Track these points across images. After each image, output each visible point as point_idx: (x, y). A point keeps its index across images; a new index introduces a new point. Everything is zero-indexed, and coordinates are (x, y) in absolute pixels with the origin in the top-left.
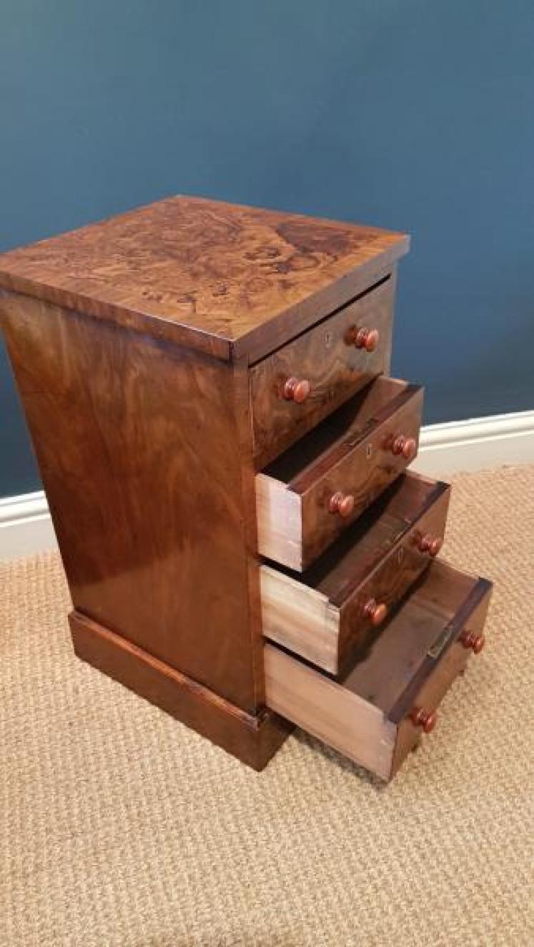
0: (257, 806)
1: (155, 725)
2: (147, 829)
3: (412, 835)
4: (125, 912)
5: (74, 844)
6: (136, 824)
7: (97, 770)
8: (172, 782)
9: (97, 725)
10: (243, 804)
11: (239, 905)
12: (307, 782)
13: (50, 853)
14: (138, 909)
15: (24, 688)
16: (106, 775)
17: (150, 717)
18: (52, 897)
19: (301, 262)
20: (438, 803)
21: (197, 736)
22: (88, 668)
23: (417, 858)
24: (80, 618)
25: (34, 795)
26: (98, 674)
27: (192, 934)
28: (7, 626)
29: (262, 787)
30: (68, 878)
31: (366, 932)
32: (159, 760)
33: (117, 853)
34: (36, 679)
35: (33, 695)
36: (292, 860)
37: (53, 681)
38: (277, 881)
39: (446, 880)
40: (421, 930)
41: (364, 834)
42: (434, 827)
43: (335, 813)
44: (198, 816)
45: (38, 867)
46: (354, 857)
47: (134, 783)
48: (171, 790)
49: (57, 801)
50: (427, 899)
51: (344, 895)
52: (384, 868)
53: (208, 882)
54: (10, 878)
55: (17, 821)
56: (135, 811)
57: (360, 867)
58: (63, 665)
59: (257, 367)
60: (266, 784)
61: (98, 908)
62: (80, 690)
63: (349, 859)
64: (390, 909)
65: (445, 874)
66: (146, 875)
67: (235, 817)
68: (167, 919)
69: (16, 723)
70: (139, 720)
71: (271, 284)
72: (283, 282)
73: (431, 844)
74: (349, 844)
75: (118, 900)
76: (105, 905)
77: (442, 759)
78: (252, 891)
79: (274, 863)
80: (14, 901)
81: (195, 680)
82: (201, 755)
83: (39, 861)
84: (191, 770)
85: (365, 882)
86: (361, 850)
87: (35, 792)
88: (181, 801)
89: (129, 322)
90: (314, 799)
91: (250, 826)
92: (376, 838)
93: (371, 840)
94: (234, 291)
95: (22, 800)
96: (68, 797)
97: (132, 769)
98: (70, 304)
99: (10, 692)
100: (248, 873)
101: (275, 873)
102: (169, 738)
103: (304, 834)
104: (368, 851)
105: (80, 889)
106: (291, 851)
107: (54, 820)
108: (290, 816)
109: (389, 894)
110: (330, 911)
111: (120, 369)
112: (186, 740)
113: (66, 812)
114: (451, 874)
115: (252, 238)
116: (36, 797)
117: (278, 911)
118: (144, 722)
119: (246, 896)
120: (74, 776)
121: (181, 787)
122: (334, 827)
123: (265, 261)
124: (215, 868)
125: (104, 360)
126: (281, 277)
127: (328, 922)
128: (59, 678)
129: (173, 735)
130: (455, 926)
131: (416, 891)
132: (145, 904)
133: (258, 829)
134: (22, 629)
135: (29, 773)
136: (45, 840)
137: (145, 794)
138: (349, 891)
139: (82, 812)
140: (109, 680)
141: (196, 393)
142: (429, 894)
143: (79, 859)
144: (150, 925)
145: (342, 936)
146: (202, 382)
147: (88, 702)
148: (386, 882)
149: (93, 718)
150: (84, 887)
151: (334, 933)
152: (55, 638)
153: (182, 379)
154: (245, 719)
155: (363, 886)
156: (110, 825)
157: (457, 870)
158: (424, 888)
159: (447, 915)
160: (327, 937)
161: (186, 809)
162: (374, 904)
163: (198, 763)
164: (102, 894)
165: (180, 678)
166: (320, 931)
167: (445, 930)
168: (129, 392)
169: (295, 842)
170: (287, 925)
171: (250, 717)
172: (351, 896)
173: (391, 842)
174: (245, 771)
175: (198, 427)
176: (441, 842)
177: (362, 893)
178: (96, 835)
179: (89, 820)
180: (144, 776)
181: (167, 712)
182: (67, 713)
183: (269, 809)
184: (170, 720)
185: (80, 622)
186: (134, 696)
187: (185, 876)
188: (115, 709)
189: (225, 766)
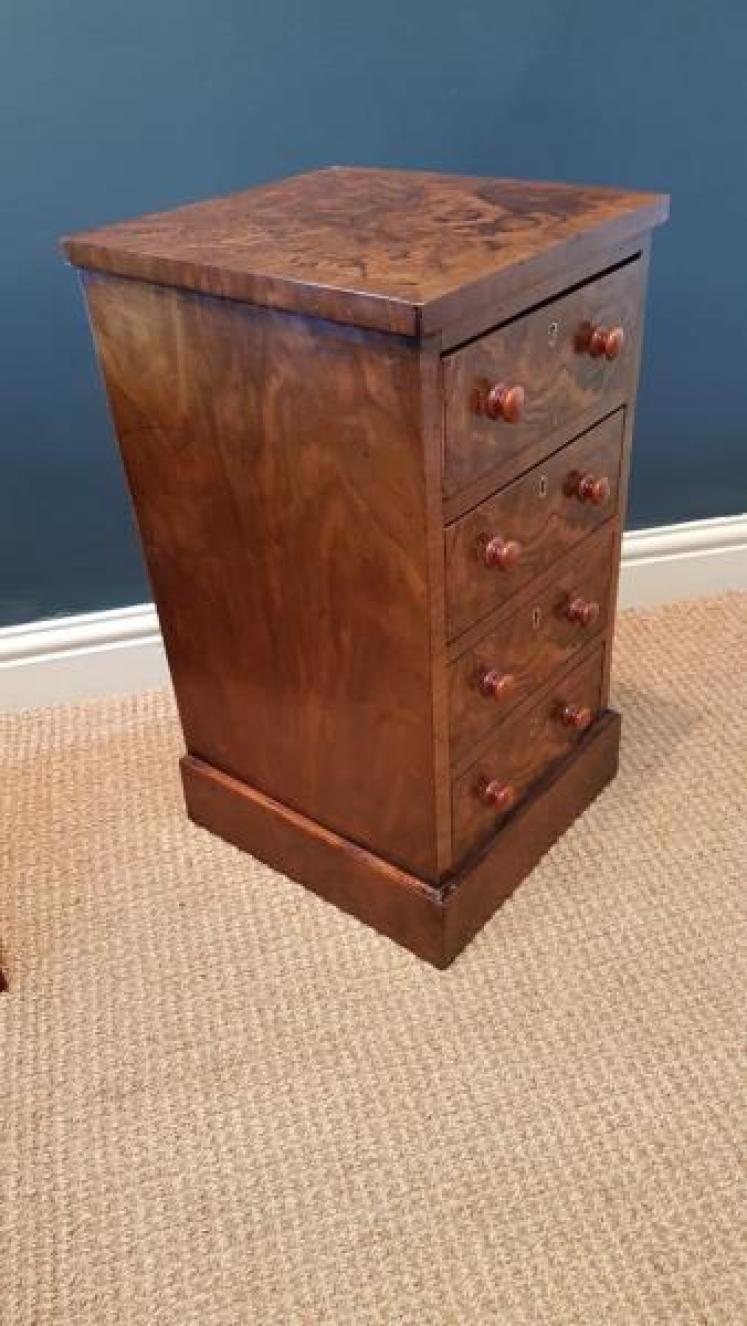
0: (441, 1015)
1: (298, 908)
2: (287, 1039)
3: (661, 1059)
4: (258, 1145)
5: (187, 1059)
6: (273, 1034)
7: (219, 963)
8: (322, 980)
9: (219, 906)
10: (422, 1011)
11: (416, 1141)
12: (510, 985)
13: (153, 1069)
14: (276, 1142)
15: (119, 859)
16: (230, 970)
17: (290, 897)
18: (156, 1125)
19: (514, 223)
20: (698, 1017)
21: (355, 923)
22: (205, 835)
23: (670, 1088)
24: (194, 763)
25: (131, 994)
26: (219, 843)
27: (351, 1177)
28: (96, 781)
29: (447, 990)
30: (179, 1100)
31: (598, 1182)
32: (304, 952)
33: (247, 1069)
34: (134, 848)
35: (132, 868)
36: (490, 1086)
37: (158, 850)
38: (469, 1112)
39: (711, 1119)
40: (678, 1183)
41: (593, 1055)
42: (693, 1051)
43: (551, 1028)
44: (359, 1026)
45: (137, 1087)
46: (580, 1085)
47: (268, 981)
48: (319, 990)
49: (163, 1003)
50: (684, 1143)
51: (566, 1133)
52: (623, 1100)
53: (373, 1111)
54: (99, 1099)
55: (109, 1027)
56: (270, 1016)
57: (586, 1097)
58: (171, 832)
59: (452, 357)
60: (453, 986)
61: (221, 1139)
62: (195, 862)
63: (572, 1088)
64: (632, 1156)
65: (712, 1110)
66: (287, 1099)
67: (411, 1029)
68: (316, 1156)
69: (108, 903)
70: (276, 900)
71: (471, 245)
72: (489, 243)
73: (689, 1072)
74: (572, 1067)
75: (247, 1130)
76: (230, 1136)
77: (703, 962)
78: (436, 1125)
79: (467, 1089)
80: (103, 1129)
81: (353, 841)
82: (362, 947)
83: (139, 1077)
84: (348, 966)
85: (594, 1118)
86: (588, 1076)
87: (133, 990)
88: (334, 1004)
89: (272, 298)
90: (522, 1008)
91: (430, 1041)
92: (610, 1061)
93: (603, 1063)
94: (419, 255)
95: (115, 1001)
96: (179, 998)
97: (266, 963)
98: (189, 282)
99: (99, 864)
100: (429, 1101)
101: (466, 1102)
102: (316, 924)
103: (507, 1052)
104: (600, 1078)
105: (195, 1116)
106: (490, 1074)
107: (159, 1026)
108: (488, 1028)
109: (630, 1134)
110: (546, 1154)
111: (256, 377)
112: (341, 928)
113: (176, 1017)
114: (718, 1110)
115: (442, 202)
116: (135, 996)
117: (472, 1151)
118: (282, 903)
119: (426, 1129)
120: (187, 971)
121: (335, 988)
122: (550, 1044)
123: (461, 223)
124: (382, 1093)
125: (235, 367)
126: (487, 238)
127: (545, 1167)
128: (166, 847)
129: (323, 921)
130: (726, 1180)
131: (670, 1132)
132: (284, 1136)
133: (443, 1044)
134: (115, 785)
135: (125, 966)
136: (147, 1052)
137: (285, 996)
138: (572, 1129)
139: (198, 1017)
140: (234, 849)
141: (364, 399)
142: (688, 1137)
143: (194, 1077)
144: (292, 1165)
145: (563, 1189)
146: (373, 382)
147: (205, 877)
148: (625, 1118)
149: (213, 897)
150: (201, 1112)
151: (552, 1183)
152: (160, 796)
153: (344, 381)
154: (424, 891)
155: (592, 1122)
156: (236, 1034)
157: (727, 1106)
158: (681, 1128)
159: (714, 1165)
160: (542, 1187)
161: (341, 1016)
162: (608, 1147)
163: (357, 957)
164: (226, 1123)
165: (334, 839)
166: (531, 1180)
167: (712, 1184)
168: (268, 411)
169: (495, 1063)
170: (486, 1170)
171: (430, 890)
172: (576, 1136)
173: (632, 1067)
174: (422, 969)
175: (366, 455)
176: (705, 1069)
177: (591, 1130)
178: (217, 1047)
179: (207, 1027)
180: (283, 973)
181: (314, 890)
182: (178, 891)
183: (457, 1019)
184: (318, 901)
185: (196, 768)
186: (268, 871)
187: (341, 1100)
188: (243, 886)
189: (395, 961)
